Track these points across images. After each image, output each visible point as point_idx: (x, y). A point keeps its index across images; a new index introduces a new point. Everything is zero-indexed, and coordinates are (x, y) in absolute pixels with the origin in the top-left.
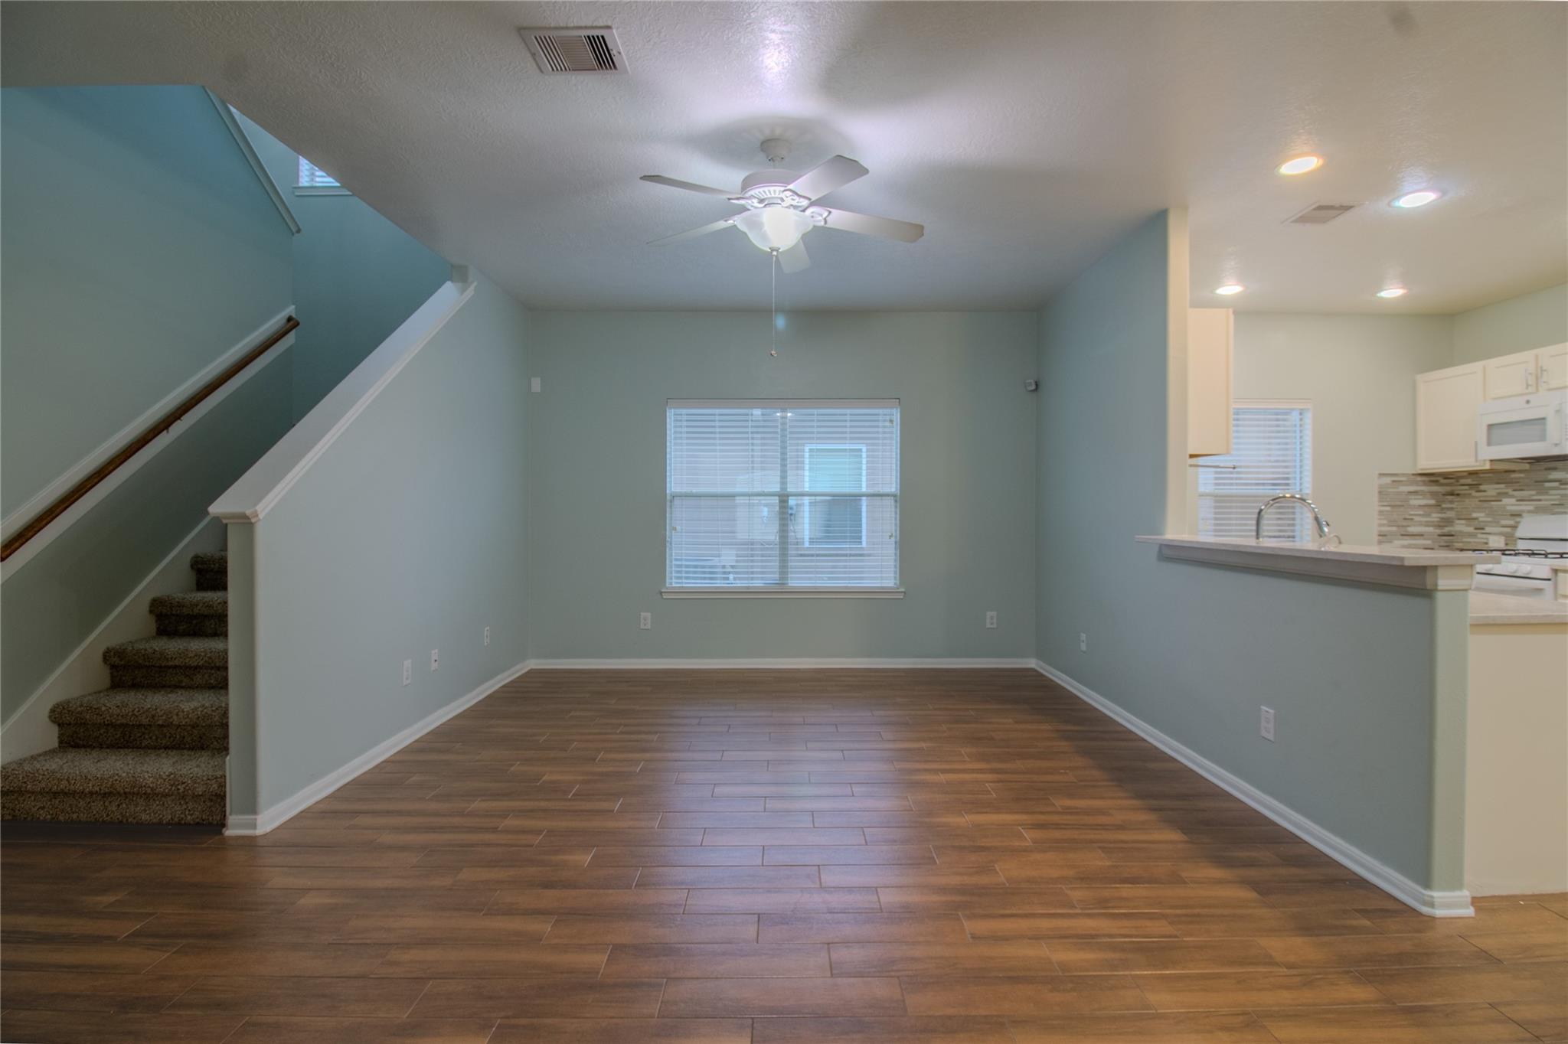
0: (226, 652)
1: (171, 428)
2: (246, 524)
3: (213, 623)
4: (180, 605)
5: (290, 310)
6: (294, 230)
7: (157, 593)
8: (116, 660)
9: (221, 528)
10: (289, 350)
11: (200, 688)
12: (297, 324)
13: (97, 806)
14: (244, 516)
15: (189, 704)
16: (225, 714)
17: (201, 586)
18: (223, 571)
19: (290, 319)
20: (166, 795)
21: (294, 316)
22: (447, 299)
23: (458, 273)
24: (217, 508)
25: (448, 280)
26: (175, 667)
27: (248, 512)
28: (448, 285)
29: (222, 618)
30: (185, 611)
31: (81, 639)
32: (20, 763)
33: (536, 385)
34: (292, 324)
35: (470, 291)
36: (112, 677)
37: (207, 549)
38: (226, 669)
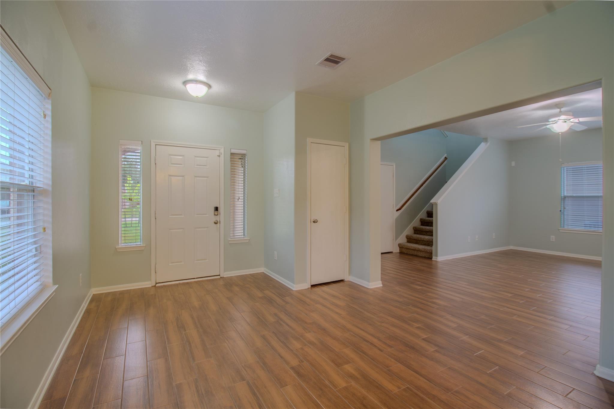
0: (433, 229)
1: (423, 185)
2: (436, 204)
3: (430, 224)
4: (425, 220)
5: (445, 155)
6: (446, 136)
7: (421, 218)
8: (415, 229)
9: (432, 205)
10: (445, 164)
11: (428, 235)
12: (447, 159)
13: (413, 252)
14: (436, 203)
15: (427, 238)
16: (432, 240)
17: (428, 217)
18: (432, 214)
19: (445, 158)
20: (424, 252)
21: (446, 157)
22: (482, 147)
23: (485, 140)
24: (432, 201)
25: (482, 142)
26: (424, 231)
27: (436, 202)
28: (483, 143)
29: (432, 223)
30: (426, 221)
31: (410, 224)
32: (402, 243)
33: (513, 164)
34: (446, 158)
35: (488, 144)
36: (414, 232)
37: (429, 209)
38: (433, 232)
